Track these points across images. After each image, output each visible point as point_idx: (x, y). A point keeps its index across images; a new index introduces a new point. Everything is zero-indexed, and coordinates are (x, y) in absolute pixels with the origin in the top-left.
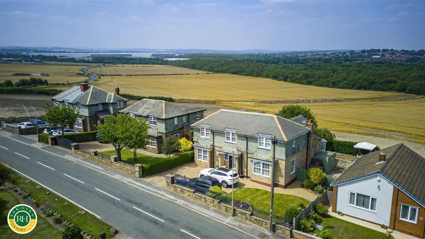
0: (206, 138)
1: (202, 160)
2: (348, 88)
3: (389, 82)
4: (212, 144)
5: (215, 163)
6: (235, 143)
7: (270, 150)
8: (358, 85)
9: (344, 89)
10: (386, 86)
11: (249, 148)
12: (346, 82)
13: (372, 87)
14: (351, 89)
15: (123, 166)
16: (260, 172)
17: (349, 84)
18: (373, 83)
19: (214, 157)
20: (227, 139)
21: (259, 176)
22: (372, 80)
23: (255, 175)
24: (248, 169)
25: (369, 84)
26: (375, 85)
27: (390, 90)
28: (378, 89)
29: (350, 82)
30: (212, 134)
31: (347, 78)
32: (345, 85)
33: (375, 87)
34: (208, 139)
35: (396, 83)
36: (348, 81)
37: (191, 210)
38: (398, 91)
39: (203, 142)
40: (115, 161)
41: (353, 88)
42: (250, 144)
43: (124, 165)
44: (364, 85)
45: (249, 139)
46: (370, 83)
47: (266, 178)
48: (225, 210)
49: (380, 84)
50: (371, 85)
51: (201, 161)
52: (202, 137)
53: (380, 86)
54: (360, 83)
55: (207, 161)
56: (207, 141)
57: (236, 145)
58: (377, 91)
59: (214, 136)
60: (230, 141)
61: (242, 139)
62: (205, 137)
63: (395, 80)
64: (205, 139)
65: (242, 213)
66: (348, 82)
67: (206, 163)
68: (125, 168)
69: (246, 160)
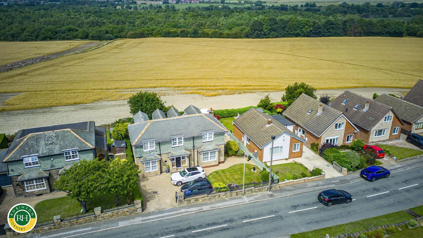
0: (151, 150)
1: (151, 170)
2: (32, 40)
3: (70, 30)
4: (160, 154)
5: (162, 168)
6: (182, 145)
7: (213, 141)
8: (42, 36)
9: (28, 41)
10: (69, 35)
11: (195, 145)
12: (25, 33)
13: (57, 37)
14: (36, 40)
15: (117, 212)
16: (208, 160)
17: (31, 36)
18: (56, 33)
19: (161, 163)
20: (173, 145)
21: (208, 162)
22: (54, 29)
23: (205, 163)
24: (195, 160)
25: (52, 33)
26: (59, 35)
27: (75, 38)
28: (64, 39)
29: (32, 33)
30: (157, 145)
31: (25, 29)
32: (28, 37)
33: (60, 36)
34: (153, 151)
35: (77, 30)
36: (28, 32)
37: (220, 208)
38: (82, 38)
39: (148, 154)
40: (102, 213)
41: (37, 39)
42: (196, 141)
43: (117, 210)
44: (49, 36)
45: (194, 139)
46: (54, 33)
47: (214, 161)
48: (236, 195)
49: (63, 33)
50: (55, 35)
51: (149, 172)
52: (145, 151)
53: (64, 35)
54: (44, 34)
55: (157, 169)
56: (152, 153)
57: (183, 147)
58: (63, 40)
59: (160, 146)
60: (177, 145)
61: (189, 140)
62: (149, 149)
63: (75, 28)
64: (150, 152)
65: (248, 191)
66: (29, 34)
67: (155, 171)
68: (120, 212)
69: (193, 155)
